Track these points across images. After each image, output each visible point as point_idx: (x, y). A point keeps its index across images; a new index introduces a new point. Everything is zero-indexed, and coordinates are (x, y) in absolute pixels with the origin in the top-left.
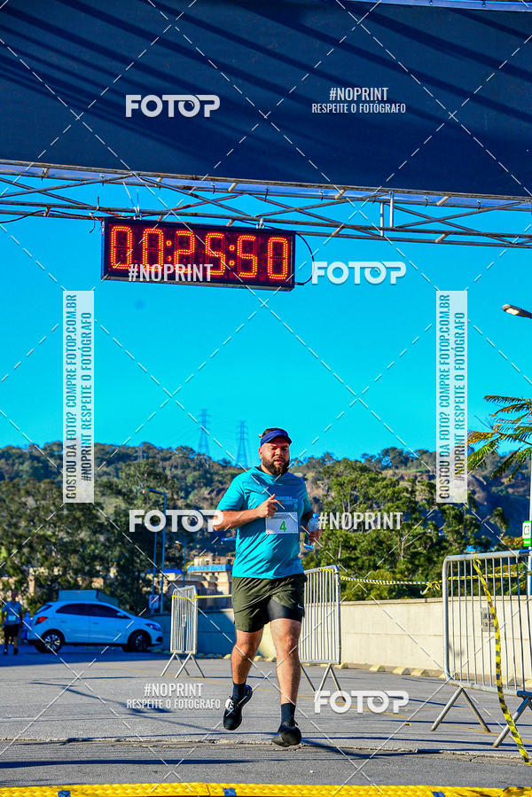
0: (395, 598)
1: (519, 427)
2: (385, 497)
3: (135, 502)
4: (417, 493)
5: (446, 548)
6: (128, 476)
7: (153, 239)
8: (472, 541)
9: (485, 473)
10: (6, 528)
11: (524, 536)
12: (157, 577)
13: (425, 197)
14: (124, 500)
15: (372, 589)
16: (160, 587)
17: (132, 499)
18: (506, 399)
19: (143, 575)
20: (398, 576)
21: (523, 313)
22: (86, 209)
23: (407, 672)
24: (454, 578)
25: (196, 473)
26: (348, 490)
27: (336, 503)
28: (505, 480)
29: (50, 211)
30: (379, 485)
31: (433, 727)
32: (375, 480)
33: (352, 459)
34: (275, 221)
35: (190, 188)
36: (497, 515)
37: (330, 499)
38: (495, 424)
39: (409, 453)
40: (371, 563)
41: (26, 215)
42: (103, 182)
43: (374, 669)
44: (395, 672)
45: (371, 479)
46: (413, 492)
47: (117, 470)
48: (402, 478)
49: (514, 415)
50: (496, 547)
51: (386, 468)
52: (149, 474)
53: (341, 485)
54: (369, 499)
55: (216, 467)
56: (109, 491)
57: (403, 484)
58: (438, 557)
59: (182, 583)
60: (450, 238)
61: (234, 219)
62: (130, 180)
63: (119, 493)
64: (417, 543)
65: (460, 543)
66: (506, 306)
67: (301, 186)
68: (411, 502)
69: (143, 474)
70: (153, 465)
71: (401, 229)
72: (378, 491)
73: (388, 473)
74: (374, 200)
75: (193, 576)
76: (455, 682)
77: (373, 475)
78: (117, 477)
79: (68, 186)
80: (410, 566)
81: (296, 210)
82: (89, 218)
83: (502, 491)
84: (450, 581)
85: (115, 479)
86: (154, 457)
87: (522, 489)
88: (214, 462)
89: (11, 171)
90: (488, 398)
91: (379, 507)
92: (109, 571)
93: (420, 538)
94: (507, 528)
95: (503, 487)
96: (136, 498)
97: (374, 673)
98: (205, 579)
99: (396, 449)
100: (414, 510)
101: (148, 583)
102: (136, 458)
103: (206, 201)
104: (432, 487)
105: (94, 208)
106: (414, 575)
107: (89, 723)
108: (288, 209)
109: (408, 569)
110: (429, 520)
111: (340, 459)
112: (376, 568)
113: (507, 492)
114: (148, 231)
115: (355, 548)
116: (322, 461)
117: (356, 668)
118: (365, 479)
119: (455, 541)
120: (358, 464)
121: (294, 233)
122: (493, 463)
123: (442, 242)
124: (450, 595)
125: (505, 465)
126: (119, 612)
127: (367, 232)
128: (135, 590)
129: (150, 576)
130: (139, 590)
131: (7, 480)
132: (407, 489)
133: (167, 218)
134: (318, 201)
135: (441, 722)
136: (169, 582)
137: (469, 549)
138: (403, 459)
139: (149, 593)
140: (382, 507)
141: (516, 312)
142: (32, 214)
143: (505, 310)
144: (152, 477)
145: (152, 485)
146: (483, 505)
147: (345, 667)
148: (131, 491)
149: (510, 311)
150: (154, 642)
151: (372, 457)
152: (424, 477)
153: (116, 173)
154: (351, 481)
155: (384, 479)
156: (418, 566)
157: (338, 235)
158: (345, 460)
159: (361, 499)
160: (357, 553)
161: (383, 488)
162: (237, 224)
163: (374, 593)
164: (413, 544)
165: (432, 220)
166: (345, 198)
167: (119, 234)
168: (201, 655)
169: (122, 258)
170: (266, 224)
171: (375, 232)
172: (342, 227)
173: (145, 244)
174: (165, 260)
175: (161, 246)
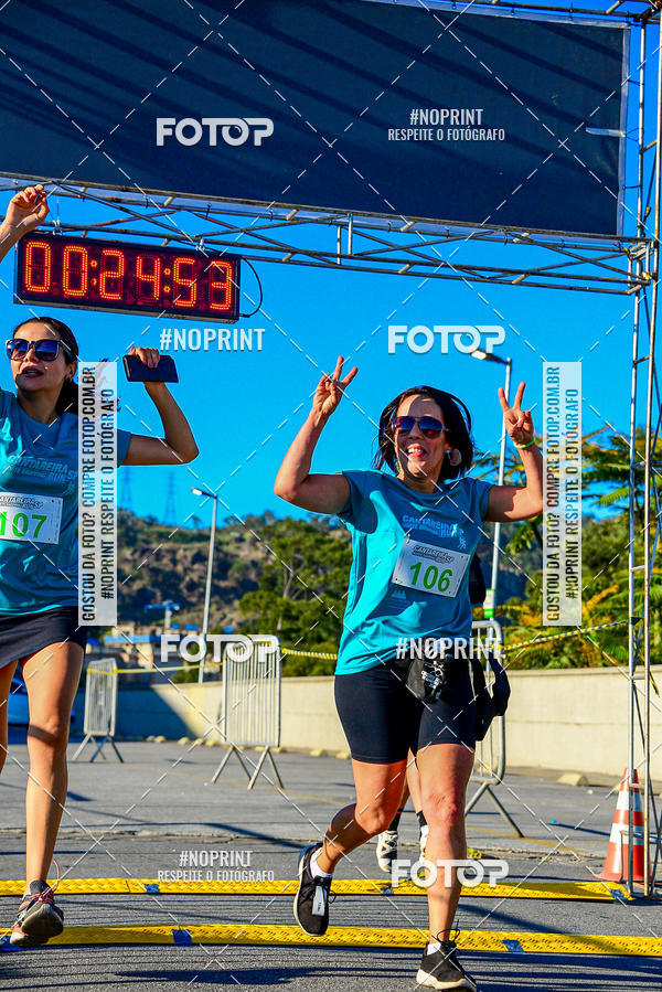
2: (332, 561)
7: (75, 258)
13: (388, 221)
21: (492, 358)
26: (291, 552)
27: (276, 568)
30: (326, 547)
32: (320, 542)
34: (217, 243)
35: (118, 201)
37: (270, 563)
40: (315, 635)
43: (316, 753)
44: (339, 756)
45: (317, 541)
51: (334, 528)
53: (283, 547)
54: (314, 563)
55: (140, 525)
59: (100, 656)
60: (416, 269)
61: (170, 239)
62: (50, 189)
67: (247, 203)
71: (361, 256)
72: (325, 555)
73: (337, 534)
74: (332, 223)
75: (111, 647)
77: (319, 536)
81: (241, 231)
88: (138, 520)
91: (325, 572)
97: (315, 757)
98: (124, 651)
103: (137, 217)
108: (232, 229)
111: (282, 518)
112: (320, 640)
114: (69, 249)
115: (297, 618)
116: (262, 521)
117: (296, 752)
118: (310, 541)
120: (303, 524)
121: (239, 257)
123: (406, 273)
127: (323, 259)
133: (92, 235)
134: (267, 222)
140: (329, 572)
141: (484, 356)
147: (284, 751)
149: (477, 355)
153: (32, 179)
154: (295, 543)
155: (331, 541)
157: (289, 262)
158: (289, 520)
160: (300, 624)
161: (331, 551)
162: (173, 244)
163: (317, 669)
165: (394, 247)
166: (298, 219)
167: (35, 250)
168: (119, 737)
169: (38, 280)
170: (206, 245)
171: (332, 259)
172: (294, 252)
173: (66, 264)
174: (90, 284)
175: (84, 267)
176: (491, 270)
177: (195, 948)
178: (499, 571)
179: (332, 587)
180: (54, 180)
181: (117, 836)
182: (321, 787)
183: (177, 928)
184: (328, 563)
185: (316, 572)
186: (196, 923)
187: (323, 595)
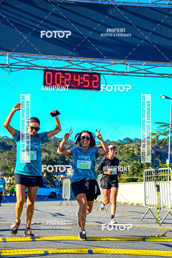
0: (128, 182)
1: (165, 132)
2: (125, 152)
3: (51, 154)
4: (135, 151)
5: (143, 167)
6: (49, 146)
7: (58, 76)
8: (151, 165)
9: (155, 145)
10: (13, 162)
11: (167, 164)
12: (58, 176)
13: (139, 63)
14: (48, 153)
15: (121, 179)
16: (59, 179)
17: (50, 153)
18: (161, 123)
19: (53, 176)
20: (129, 176)
21: (167, 98)
22: (38, 67)
23: (132, 204)
24: (147, 176)
25: (69, 146)
28: (161, 147)
29: (28, 68)
30: (123, 149)
31: (141, 220)
33: (115, 141)
34: (94, 70)
35: (69, 61)
36: (158, 158)
38: (158, 131)
39: (132, 139)
41: (21, 69)
42: (43, 59)
43: (122, 203)
44: (129, 204)
45: (121, 147)
46: (133, 151)
47: (46, 145)
48: (130, 147)
49: (164, 128)
50: (158, 167)
51: (125, 144)
52: (55, 146)
54: (120, 153)
56: (43, 151)
57: (130, 149)
58: (141, 170)
59: (65, 178)
60: (147, 75)
61: (82, 70)
62: (52, 58)
63: (46, 151)
64: (135, 166)
65: (147, 166)
66: (161, 95)
67: (102, 60)
68: (133, 154)
69: (53, 146)
70: (56, 143)
71: (132, 72)
72: (123, 151)
74: (124, 64)
75: (68, 176)
76: (147, 207)
77: (121, 146)
78: (46, 147)
79: (33, 60)
80: (132, 173)
81: (101, 67)
82: (39, 70)
83: (160, 150)
84: (146, 177)
85: (45, 147)
86: (57, 141)
87: (166, 150)
89: (17, 56)
90: (156, 123)
91: (123, 155)
92: (44, 174)
93: (136, 165)
94: (161, 161)
95: (160, 149)
96: (51, 153)
97: (122, 204)
99: (128, 138)
100: (134, 156)
101: (55, 178)
102: (51, 141)
103: (74, 64)
104: (139, 149)
105: (41, 67)
106: (134, 175)
107: (39, 219)
108: (98, 67)
109: (132, 174)
110: (138, 159)
111: (112, 141)
113: (161, 151)
114: (57, 73)
118: (119, 147)
119: (146, 165)
120: (117, 143)
121: (100, 74)
122: (157, 142)
123: (144, 76)
124: (146, 181)
125: (161, 143)
126: (47, 186)
127: (122, 73)
128: (51, 180)
129: (56, 176)
130: (52, 180)
131: (14, 148)
132: (132, 150)
133: (62, 70)
134: (107, 64)
135: (143, 218)
136: (61, 178)
137: (150, 168)
138: (131, 141)
139: (55, 181)
140: (124, 155)
141: (165, 97)
142: (23, 69)
143: (161, 97)
144: (56, 147)
145: (56, 149)
146: (154, 155)
148: (50, 151)
149: (163, 97)
150: (57, 195)
151: (121, 141)
152: (137, 146)
153: (47, 56)
155: (125, 147)
156: (135, 173)
157: (113, 74)
158: (113, 142)
159: (118, 153)
161: (125, 150)
163: (122, 181)
164: (133, 166)
165: (141, 70)
166: (115, 63)
167: (48, 74)
168: (71, 199)
169: (49, 82)
170: (92, 71)
171: (124, 73)
172: (114, 72)
173: (56, 77)
174: (62, 82)
175: (61, 78)
176: (167, 74)
177: (94, 255)
178: (170, 154)
179: (125, 159)
180: (53, 56)
181: (72, 225)
182: (124, 212)
183: (89, 249)
184: (124, 153)
185: (121, 155)
186: (94, 248)
187: (123, 161)
